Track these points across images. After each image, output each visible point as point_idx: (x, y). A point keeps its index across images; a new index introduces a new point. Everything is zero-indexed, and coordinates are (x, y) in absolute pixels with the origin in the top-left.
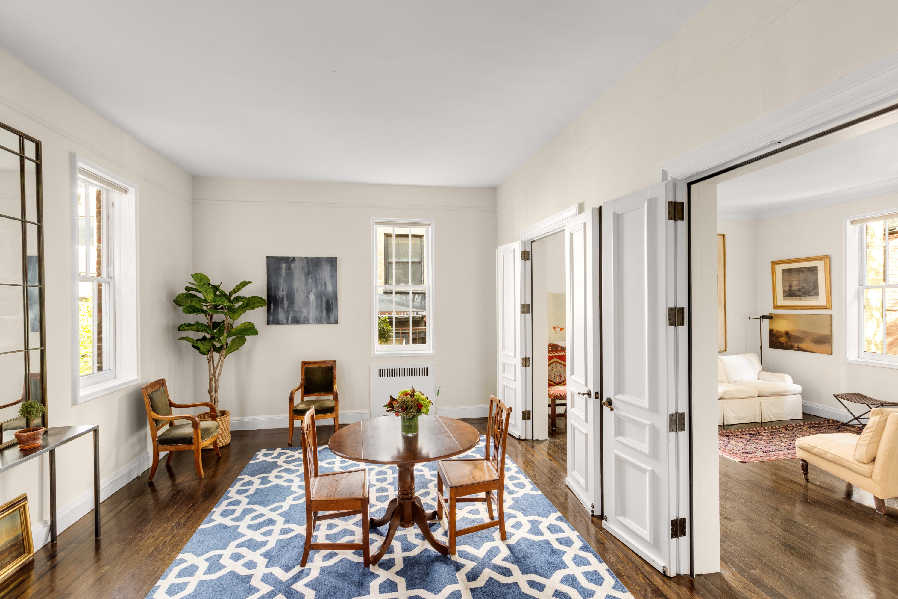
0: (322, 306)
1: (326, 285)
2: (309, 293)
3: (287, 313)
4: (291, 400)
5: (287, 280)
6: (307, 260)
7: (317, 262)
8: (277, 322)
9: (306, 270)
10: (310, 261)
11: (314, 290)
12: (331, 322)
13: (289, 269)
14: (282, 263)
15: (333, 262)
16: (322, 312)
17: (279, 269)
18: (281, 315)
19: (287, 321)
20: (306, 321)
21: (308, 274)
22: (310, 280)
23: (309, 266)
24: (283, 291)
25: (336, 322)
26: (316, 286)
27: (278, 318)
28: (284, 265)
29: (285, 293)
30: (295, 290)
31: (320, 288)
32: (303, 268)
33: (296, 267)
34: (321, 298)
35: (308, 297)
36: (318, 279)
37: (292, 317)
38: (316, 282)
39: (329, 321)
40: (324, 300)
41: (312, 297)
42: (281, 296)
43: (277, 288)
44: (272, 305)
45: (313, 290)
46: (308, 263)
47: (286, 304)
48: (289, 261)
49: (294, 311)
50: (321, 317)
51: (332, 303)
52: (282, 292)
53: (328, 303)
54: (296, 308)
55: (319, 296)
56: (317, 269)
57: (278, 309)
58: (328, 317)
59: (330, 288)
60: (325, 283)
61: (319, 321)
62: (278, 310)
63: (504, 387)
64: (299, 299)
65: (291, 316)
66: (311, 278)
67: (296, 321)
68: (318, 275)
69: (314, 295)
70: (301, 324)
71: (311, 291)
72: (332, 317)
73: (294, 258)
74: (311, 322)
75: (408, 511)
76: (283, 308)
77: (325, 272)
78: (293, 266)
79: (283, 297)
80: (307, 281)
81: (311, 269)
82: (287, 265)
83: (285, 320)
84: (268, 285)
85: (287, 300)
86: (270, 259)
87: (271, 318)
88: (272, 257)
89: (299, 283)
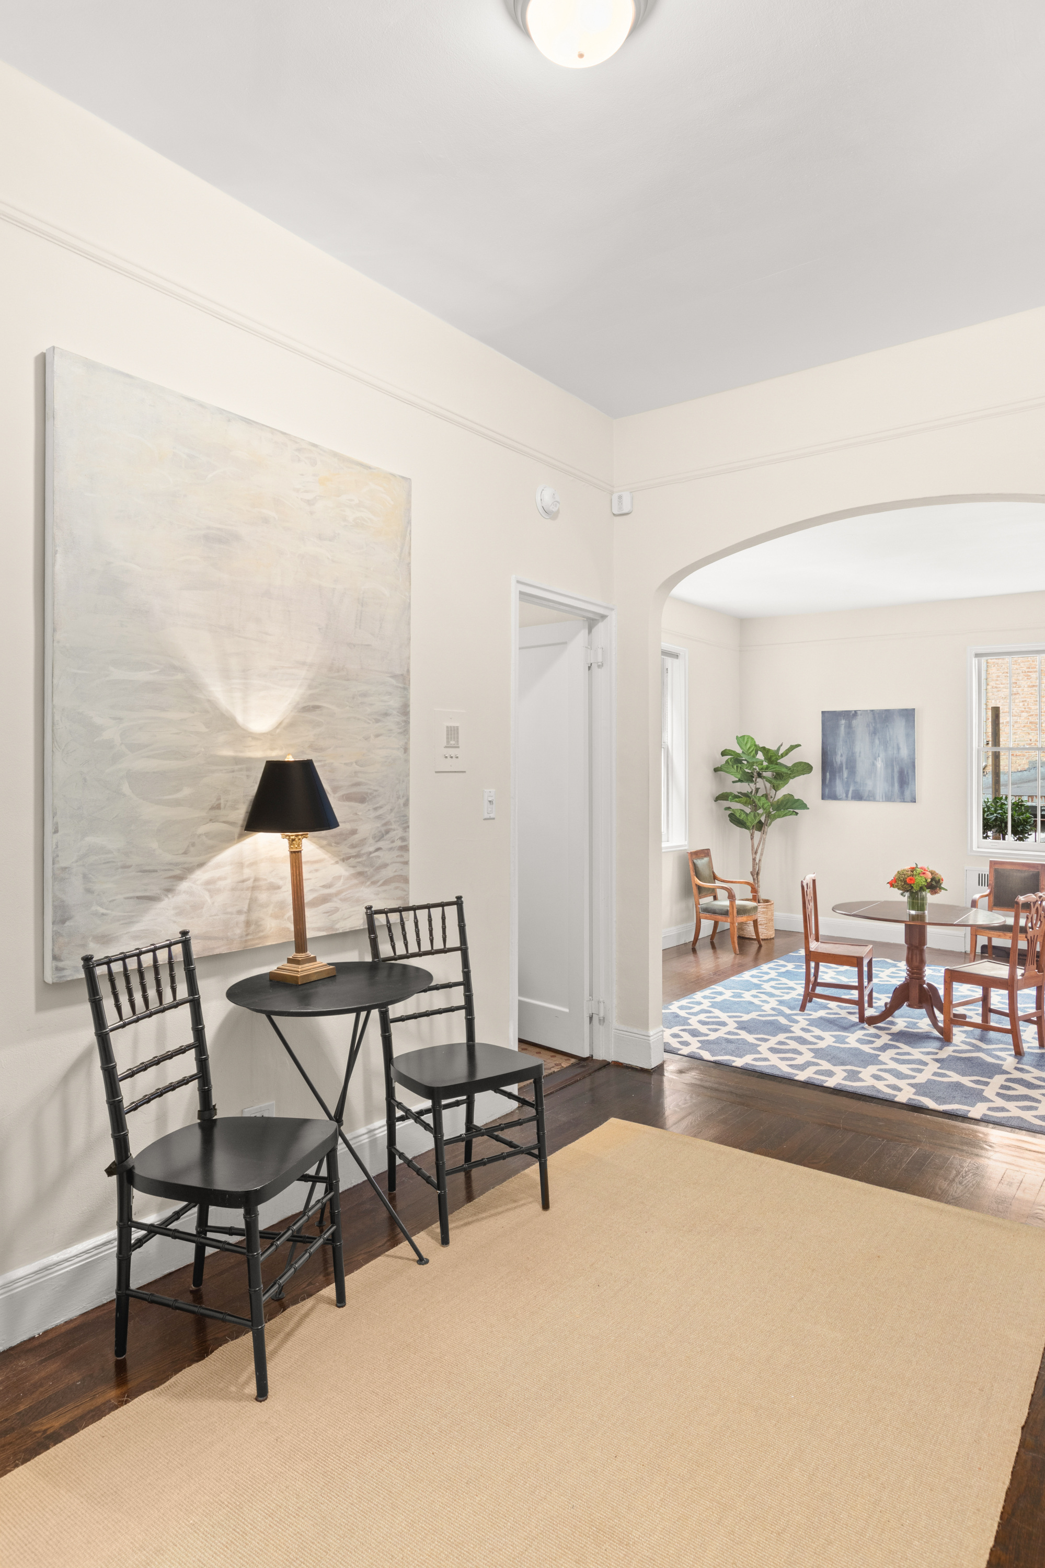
0: (893, 778)
1: (899, 749)
2: (875, 759)
3: (847, 785)
5: (846, 742)
6: (873, 714)
7: (886, 716)
8: (833, 797)
9: (871, 728)
10: (877, 716)
11: (882, 755)
12: (906, 800)
13: (849, 726)
14: (841, 720)
15: (909, 715)
16: (893, 785)
17: (837, 726)
18: (839, 788)
19: (847, 796)
20: (871, 798)
21: (874, 732)
22: (877, 742)
23: (875, 722)
24: (841, 756)
25: (913, 800)
26: (886, 750)
27: (835, 791)
28: (843, 722)
29: (844, 759)
30: (857, 755)
31: (890, 752)
32: (868, 726)
33: (860, 725)
34: (893, 766)
35: (874, 764)
36: (888, 739)
37: (853, 791)
38: (885, 744)
39: (904, 799)
40: (896, 769)
41: (880, 764)
42: (839, 762)
43: (834, 752)
44: (828, 774)
45: (881, 755)
46: (874, 718)
47: (845, 774)
48: (850, 715)
49: (856, 783)
50: (892, 791)
51: (908, 773)
52: (840, 758)
53: (901, 773)
54: (858, 779)
55: (889, 763)
56: (887, 726)
57: (835, 779)
58: (902, 792)
59: (904, 753)
60: (898, 745)
61: (889, 798)
62: (835, 781)
64: (862, 767)
65: (851, 789)
66: (879, 738)
67: (858, 797)
68: (888, 735)
69: (882, 761)
70: (865, 800)
71: (879, 756)
72: (907, 793)
73: (855, 711)
74: (878, 798)
76: (841, 778)
77: (898, 730)
78: (854, 722)
79: (842, 764)
80: (872, 742)
81: (878, 726)
82: (847, 722)
83: (845, 795)
84: (823, 749)
85: (847, 768)
86: (826, 715)
87: (827, 791)
88: (828, 712)
89: (863, 746)
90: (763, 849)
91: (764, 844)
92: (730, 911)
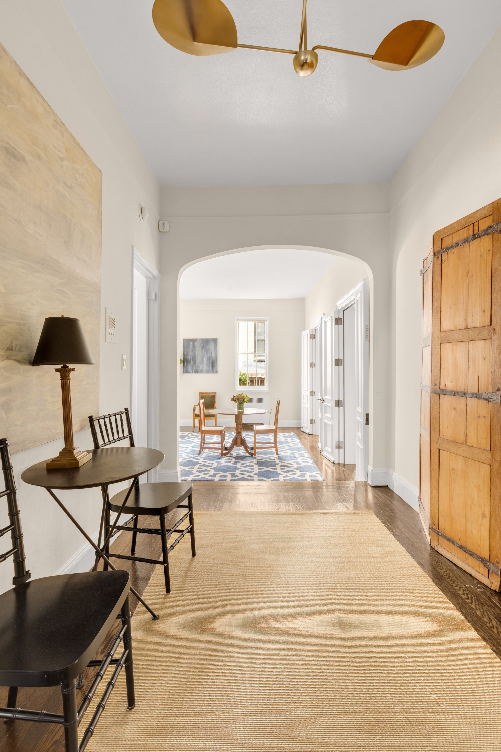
0: (209, 364)
1: (212, 353)
2: (203, 357)
3: (193, 367)
4: (194, 410)
5: (193, 350)
6: (203, 340)
7: (207, 341)
8: (187, 372)
9: (202, 345)
11: (206, 356)
13: (194, 345)
15: (215, 341)
16: (209, 367)
17: (189, 345)
18: (190, 368)
19: (192, 372)
20: (202, 372)
21: (203, 347)
22: (204, 351)
23: (203, 343)
25: (217, 372)
26: (207, 354)
27: (188, 370)
28: (191, 343)
29: (191, 357)
30: (197, 356)
31: (209, 355)
32: (201, 345)
33: (197, 344)
34: (209, 360)
35: (202, 359)
37: (195, 370)
38: (207, 351)
39: (213, 372)
40: (211, 361)
41: (205, 359)
42: (190, 359)
43: (188, 355)
44: (185, 363)
46: (203, 342)
47: (192, 363)
48: (194, 341)
49: (196, 366)
50: (209, 369)
51: (215, 362)
52: (190, 357)
53: (212, 362)
54: (197, 365)
55: (208, 359)
56: (208, 345)
58: (213, 370)
59: (214, 355)
60: (211, 352)
61: (208, 372)
62: (188, 366)
63: (304, 408)
64: (198, 360)
66: (205, 349)
67: (197, 372)
68: (208, 348)
70: (199, 373)
72: (215, 370)
73: (196, 339)
74: (204, 372)
75: (239, 441)
76: (190, 365)
77: (211, 346)
78: (195, 343)
79: (191, 359)
80: (202, 351)
81: (204, 344)
82: (193, 343)
84: (183, 353)
85: (192, 361)
87: (185, 370)
88: (186, 339)
89: (198, 352)
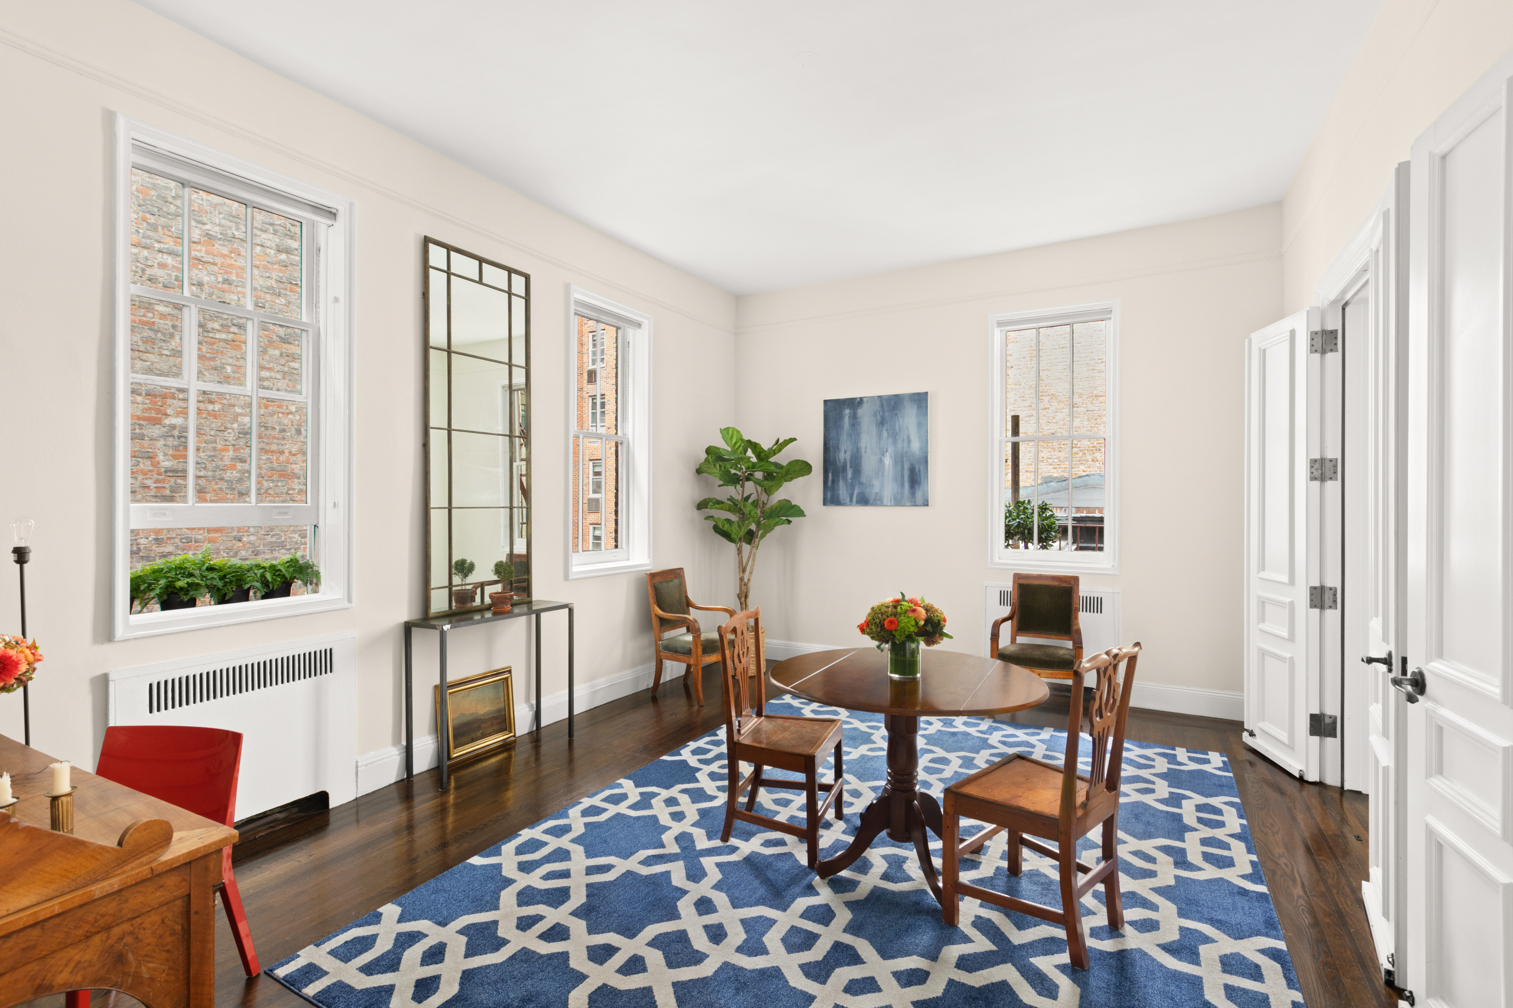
0: (902, 476)
1: (909, 441)
2: (883, 455)
3: (852, 487)
5: (851, 435)
6: (881, 401)
7: (895, 403)
8: (837, 502)
9: (879, 418)
10: (885, 403)
11: (891, 450)
12: (917, 503)
13: (854, 416)
14: (845, 409)
15: (920, 400)
16: (902, 485)
17: (840, 417)
18: (842, 491)
19: (851, 500)
20: (877, 502)
21: (882, 423)
22: (885, 434)
23: (883, 411)
24: (845, 452)
25: (926, 504)
26: (895, 443)
27: (838, 495)
28: (847, 411)
29: (848, 457)
30: (863, 450)
31: (899, 446)
32: (875, 415)
33: (865, 414)
34: (902, 462)
35: (881, 461)
36: (898, 430)
37: (858, 494)
38: (894, 435)
39: (915, 502)
40: (906, 467)
41: (888, 461)
42: (842, 460)
43: (837, 448)
44: (830, 475)
45: (889, 450)
46: (882, 406)
47: (850, 474)
48: (854, 404)
49: (861, 484)
50: (902, 493)
51: (919, 470)
52: (843, 455)
53: (912, 470)
54: (864, 479)
55: (899, 460)
56: (896, 414)
57: (838, 481)
58: (913, 495)
59: (916, 446)
60: (908, 437)
61: (898, 502)
62: (838, 483)
63: (1263, 653)
64: (868, 464)
65: (856, 492)
66: (887, 430)
67: (864, 501)
68: (897, 425)
69: (891, 457)
70: (872, 505)
71: (887, 451)
72: (919, 495)
73: (861, 399)
74: (886, 502)
76: (845, 478)
77: (909, 418)
78: (860, 412)
79: (845, 462)
80: (880, 435)
81: (887, 414)
82: (852, 411)
83: (849, 499)
84: (825, 445)
85: (851, 467)
86: (829, 404)
87: (829, 494)
88: (830, 400)
89: (868, 439)
90: (752, 566)
91: (754, 560)
92: (693, 650)
